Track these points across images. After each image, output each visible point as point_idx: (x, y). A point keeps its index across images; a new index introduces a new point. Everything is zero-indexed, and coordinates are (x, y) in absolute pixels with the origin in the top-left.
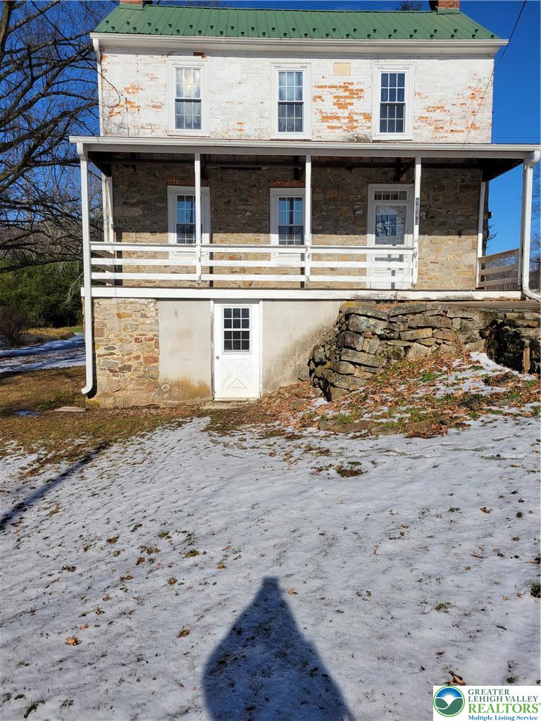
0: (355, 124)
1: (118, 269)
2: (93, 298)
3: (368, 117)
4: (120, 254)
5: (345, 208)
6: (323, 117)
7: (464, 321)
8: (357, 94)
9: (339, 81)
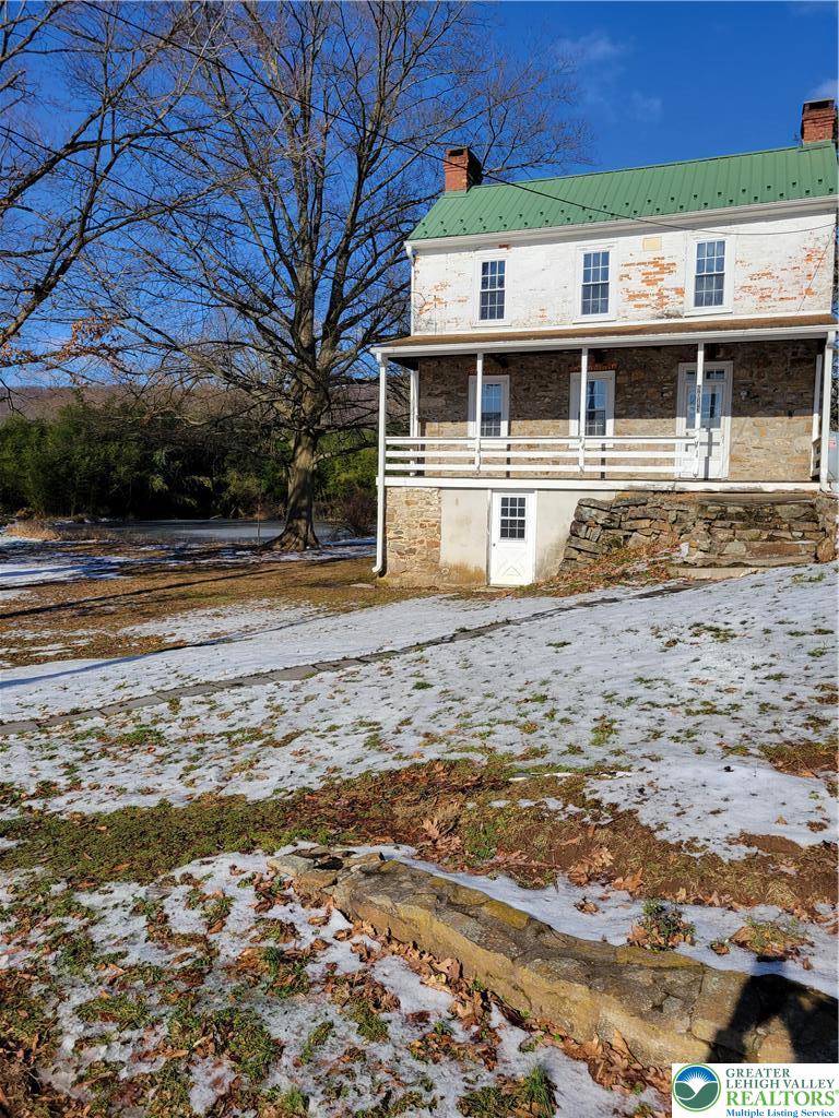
0: (665, 300)
1: (420, 461)
2: (385, 487)
3: (680, 292)
4: (423, 447)
5: (652, 390)
6: (630, 296)
7: (680, 513)
8: (668, 268)
9: (648, 256)
